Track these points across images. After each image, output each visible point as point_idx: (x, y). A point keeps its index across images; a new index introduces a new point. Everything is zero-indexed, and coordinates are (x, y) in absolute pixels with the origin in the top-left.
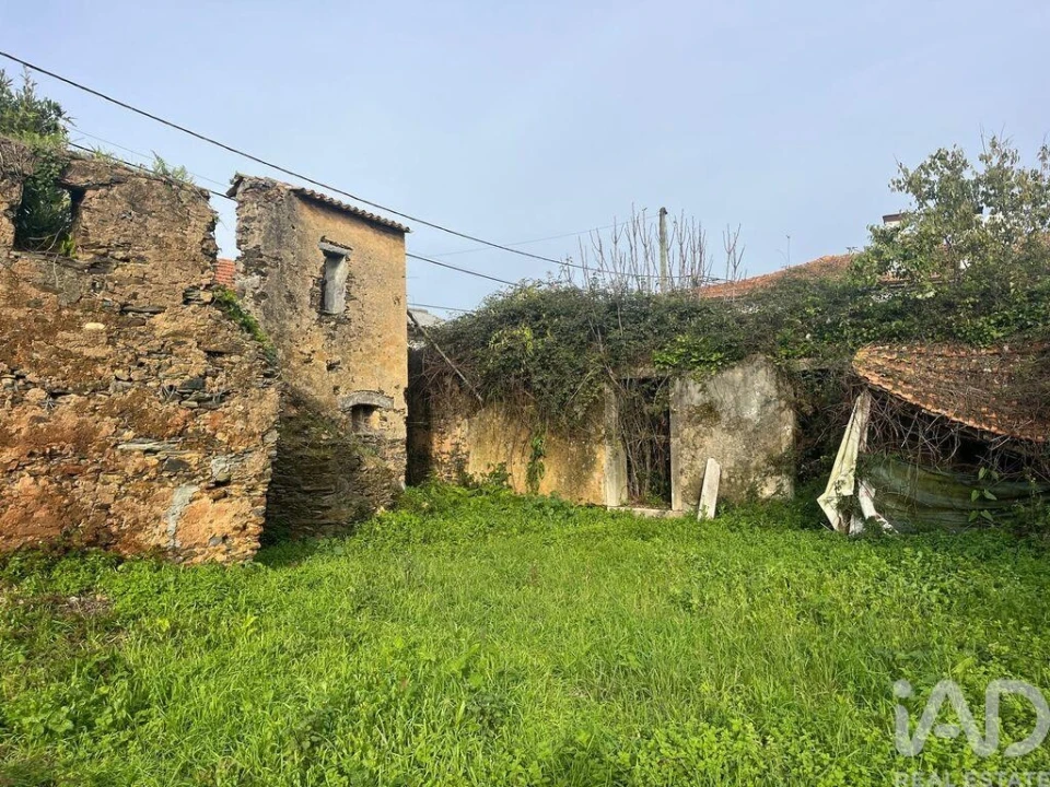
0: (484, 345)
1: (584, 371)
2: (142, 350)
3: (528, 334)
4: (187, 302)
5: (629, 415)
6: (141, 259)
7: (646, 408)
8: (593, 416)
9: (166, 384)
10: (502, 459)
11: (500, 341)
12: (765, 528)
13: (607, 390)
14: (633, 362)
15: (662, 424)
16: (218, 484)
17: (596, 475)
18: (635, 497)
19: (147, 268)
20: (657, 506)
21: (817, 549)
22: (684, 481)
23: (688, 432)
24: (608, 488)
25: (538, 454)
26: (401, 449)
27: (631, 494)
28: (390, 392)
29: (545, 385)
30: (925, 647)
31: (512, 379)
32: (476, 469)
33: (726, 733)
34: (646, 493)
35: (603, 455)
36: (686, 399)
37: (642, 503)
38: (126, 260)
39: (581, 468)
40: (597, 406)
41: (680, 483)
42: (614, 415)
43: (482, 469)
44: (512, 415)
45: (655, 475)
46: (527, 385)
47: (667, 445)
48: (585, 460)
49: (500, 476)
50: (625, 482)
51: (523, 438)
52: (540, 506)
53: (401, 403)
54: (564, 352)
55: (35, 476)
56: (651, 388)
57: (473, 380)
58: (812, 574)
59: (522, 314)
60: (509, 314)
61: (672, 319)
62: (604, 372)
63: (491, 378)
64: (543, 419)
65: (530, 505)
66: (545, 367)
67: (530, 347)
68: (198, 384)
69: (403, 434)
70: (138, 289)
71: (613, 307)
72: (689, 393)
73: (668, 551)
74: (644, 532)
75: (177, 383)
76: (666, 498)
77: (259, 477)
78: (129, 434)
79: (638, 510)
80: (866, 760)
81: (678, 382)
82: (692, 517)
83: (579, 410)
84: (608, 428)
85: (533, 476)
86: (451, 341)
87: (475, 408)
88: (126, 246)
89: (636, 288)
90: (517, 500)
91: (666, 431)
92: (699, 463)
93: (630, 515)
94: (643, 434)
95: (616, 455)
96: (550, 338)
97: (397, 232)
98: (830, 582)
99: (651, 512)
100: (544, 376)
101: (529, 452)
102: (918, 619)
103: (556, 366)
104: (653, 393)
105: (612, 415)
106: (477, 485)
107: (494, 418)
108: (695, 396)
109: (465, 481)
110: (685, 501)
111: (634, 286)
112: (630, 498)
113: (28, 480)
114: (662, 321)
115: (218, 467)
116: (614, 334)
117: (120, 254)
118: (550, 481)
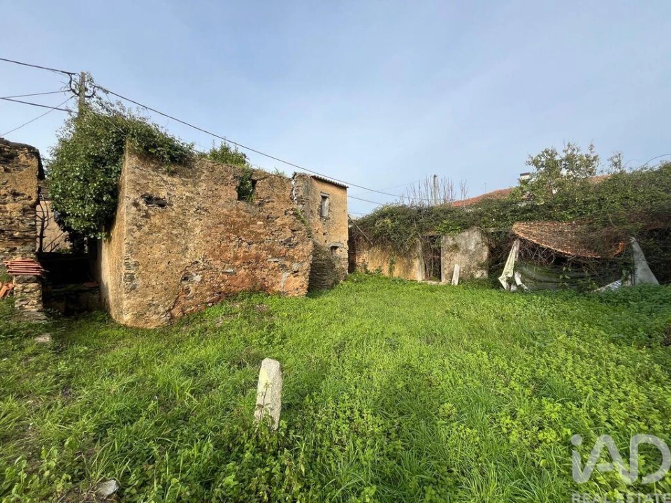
0: (374, 225)
1: (409, 234)
2: (273, 230)
3: (389, 221)
4: (286, 214)
5: (426, 249)
6: (273, 202)
7: (432, 246)
8: (412, 250)
9: (280, 240)
10: (380, 265)
11: (379, 224)
12: (478, 288)
13: (418, 240)
14: (427, 230)
15: (438, 252)
16: (295, 272)
17: (414, 270)
18: (427, 277)
19: (275, 204)
20: (436, 280)
21: (500, 296)
22: (446, 272)
23: (448, 255)
24: (418, 274)
25: (393, 263)
26: (346, 261)
27: (426, 276)
28: (343, 242)
29: (395, 239)
30: (546, 330)
31: (384, 237)
32: (371, 268)
33: (475, 355)
34: (432, 276)
35: (417, 263)
36: (447, 243)
37: (430, 279)
38: (269, 202)
39: (410, 266)
40: (414, 246)
41: (445, 272)
42: (420, 249)
43: (373, 268)
44: (383, 249)
45: (435, 271)
46: (389, 239)
47: (440, 259)
48: (410, 265)
49: (379, 270)
50: (424, 272)
51: (387, 257)
52: (394, 280)
53: (346, 246)
54: (402, 227)
55: (245, 269)
56: (433, 239)
57: (370, 238)
58: (498, 304)
59: (386, 214)
60: (382, 214)
61: (442, 215)
62: (417, 234)
63: (376, 237)
64: (394, 251)
65: (391, 280)
66: (395, 233)
67: (390, 226)
68: (289, 240)
69: (347, 256)
70: (271, 211)
71: (420, 211)
72: (449, 241)
73: (442, 296)
74: (432, 290)
75: (283, 240)
76: (440, 278)
77: (307, 270)
78: (270, 256)
79: (429, 282)
80: (528, 366)
81: (444, 237)
82: (450, 285)
83: (407, 247)
84: (418, 254)
85: (391, 270)
86: (362, 224)
87: (370, 247)
88: (268, 198)
89: (427, 204)
90: (386, 278)
91: (440, 255)
92: (452, 266)
93: (426, 284)
94: (431, 256)
95: (421, 263)
96: (397, 222)
97: (344, 188)
98: (506, 308)
99: (434, 283)
100: (395, 236)
101: (389, 262)
102: (540, 321)
103: (399, 232)
104: (434, 241)
105: (419, 249)
106: (371, 274)
107: (377, 250)
108: (450, 242)
109: (367, 272)
110: (446, 279)
111: (427, 203)
112: (426, 278)
113: (243, 270)
114: (437, 215)
115: (295, 267)
116: (421, 221)
117: (267, 200)
118: (397, 272)
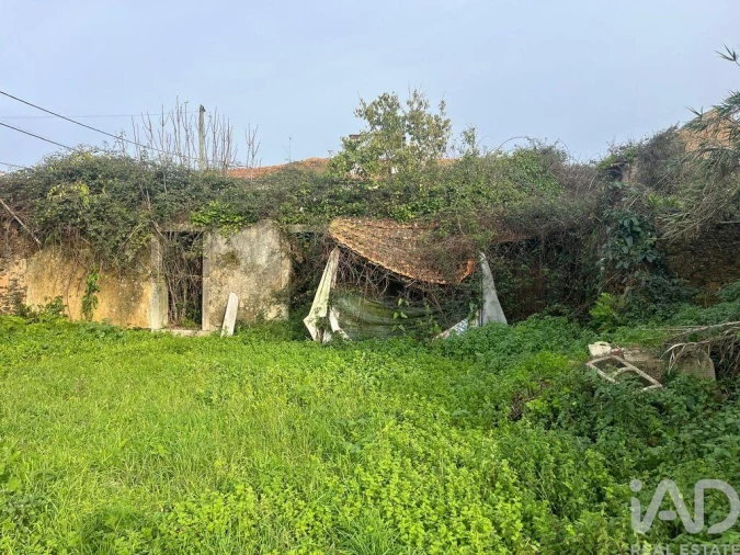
0: (42, 196)
1: (134, 224)
3: (85, 190)
5: (170, 260)
7: (184, 254)
8: (142, 260)
10: (58, 293)
11: (58, 193)
12: (267, 341)
13: (154, 240)
14: (175, 219)
15: (196, 267)
17: (143, 306)
18: (174, 321)
20: (191, 327)
21: (302, 354)
22: (212, 309)
23: (216, 273)
24: (152, 314)
25: (92, 289)
27: (171, 318)
29: (99, 233)
30: (367, 415)
31: (69, 228)
32: (33, 301)
33: (232, 497)
34: (183, 319)
35: (150, 290)
36: (215, 249)
37: (179, 325)
39: (135, 296)
40: (144, 251)
41: (209, 310)
42: (159, 259)
43: (40, 301)
44: (68, 256)
45: (190, 305)
46: (83, 232)
47: (200, 283)
48: (134, 294)
49: (57, 307)
50: (166, 310)
51: (79, 275)
52: (93, 330)
54: (117, 208)
56: (188, 239)
57: (31, 225)
58: (298, 372)
59: (79, 173)
60: (69, 173)
61: (206, 188)
62: (151, 225)
63: (49, 225)
64: (97, 260)
65: (83, 330)
66: (100, 219)
67: (86, 201)
71: (160, 175)
72: (217, 245)
73: (198, 361)
74: (179, 349)
76: (199, 321)
79: (176, 332)
80: (329, 501)
81: (209, 236)
82: (216, 335)
83: (130, 254)
84: (154, 269)
85: (87, 307)
86: (10, 191)
87: (34, 249)
89: (178, 163)
90: (72, 326)
91: (200, 272)
92: (223, 296)
93: (170, 336)
94: (182, 274)
95: (160, 290)
96: (105, 195)
98: (310, 376)
99: (185, 333)
100: (99, 225)
101: (85, 287)
103: (109, 219)
104: (190, 244)
105: (157, 259)
106: (34, 315)
107: (52, 258)
108: (221, 246)
109: (23, 312)
110: (212, 323)
111: (177, 161)
112: (170, 322)
114: (198, 189)
116: (161, 196)
118: (103, 311)
